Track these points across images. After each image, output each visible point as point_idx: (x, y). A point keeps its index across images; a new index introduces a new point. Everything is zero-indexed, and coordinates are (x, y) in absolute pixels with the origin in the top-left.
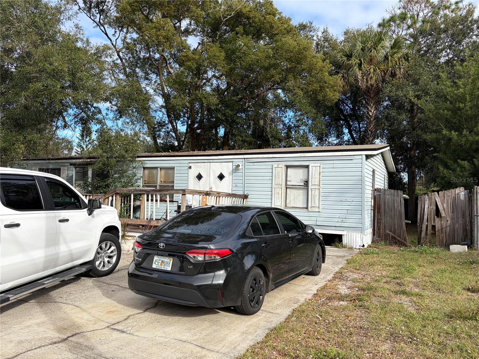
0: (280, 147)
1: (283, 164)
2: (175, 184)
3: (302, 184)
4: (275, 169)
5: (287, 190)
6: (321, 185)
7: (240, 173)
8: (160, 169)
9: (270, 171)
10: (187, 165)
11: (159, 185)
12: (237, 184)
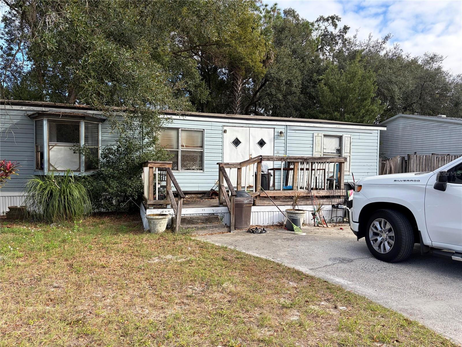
4: (316, 138)
6: (351, 153)
7: (282, 140)
8: (182, 130)
9: (311, 139)
10: (221, 128)
11: (182, 151)
12: (278, 151)
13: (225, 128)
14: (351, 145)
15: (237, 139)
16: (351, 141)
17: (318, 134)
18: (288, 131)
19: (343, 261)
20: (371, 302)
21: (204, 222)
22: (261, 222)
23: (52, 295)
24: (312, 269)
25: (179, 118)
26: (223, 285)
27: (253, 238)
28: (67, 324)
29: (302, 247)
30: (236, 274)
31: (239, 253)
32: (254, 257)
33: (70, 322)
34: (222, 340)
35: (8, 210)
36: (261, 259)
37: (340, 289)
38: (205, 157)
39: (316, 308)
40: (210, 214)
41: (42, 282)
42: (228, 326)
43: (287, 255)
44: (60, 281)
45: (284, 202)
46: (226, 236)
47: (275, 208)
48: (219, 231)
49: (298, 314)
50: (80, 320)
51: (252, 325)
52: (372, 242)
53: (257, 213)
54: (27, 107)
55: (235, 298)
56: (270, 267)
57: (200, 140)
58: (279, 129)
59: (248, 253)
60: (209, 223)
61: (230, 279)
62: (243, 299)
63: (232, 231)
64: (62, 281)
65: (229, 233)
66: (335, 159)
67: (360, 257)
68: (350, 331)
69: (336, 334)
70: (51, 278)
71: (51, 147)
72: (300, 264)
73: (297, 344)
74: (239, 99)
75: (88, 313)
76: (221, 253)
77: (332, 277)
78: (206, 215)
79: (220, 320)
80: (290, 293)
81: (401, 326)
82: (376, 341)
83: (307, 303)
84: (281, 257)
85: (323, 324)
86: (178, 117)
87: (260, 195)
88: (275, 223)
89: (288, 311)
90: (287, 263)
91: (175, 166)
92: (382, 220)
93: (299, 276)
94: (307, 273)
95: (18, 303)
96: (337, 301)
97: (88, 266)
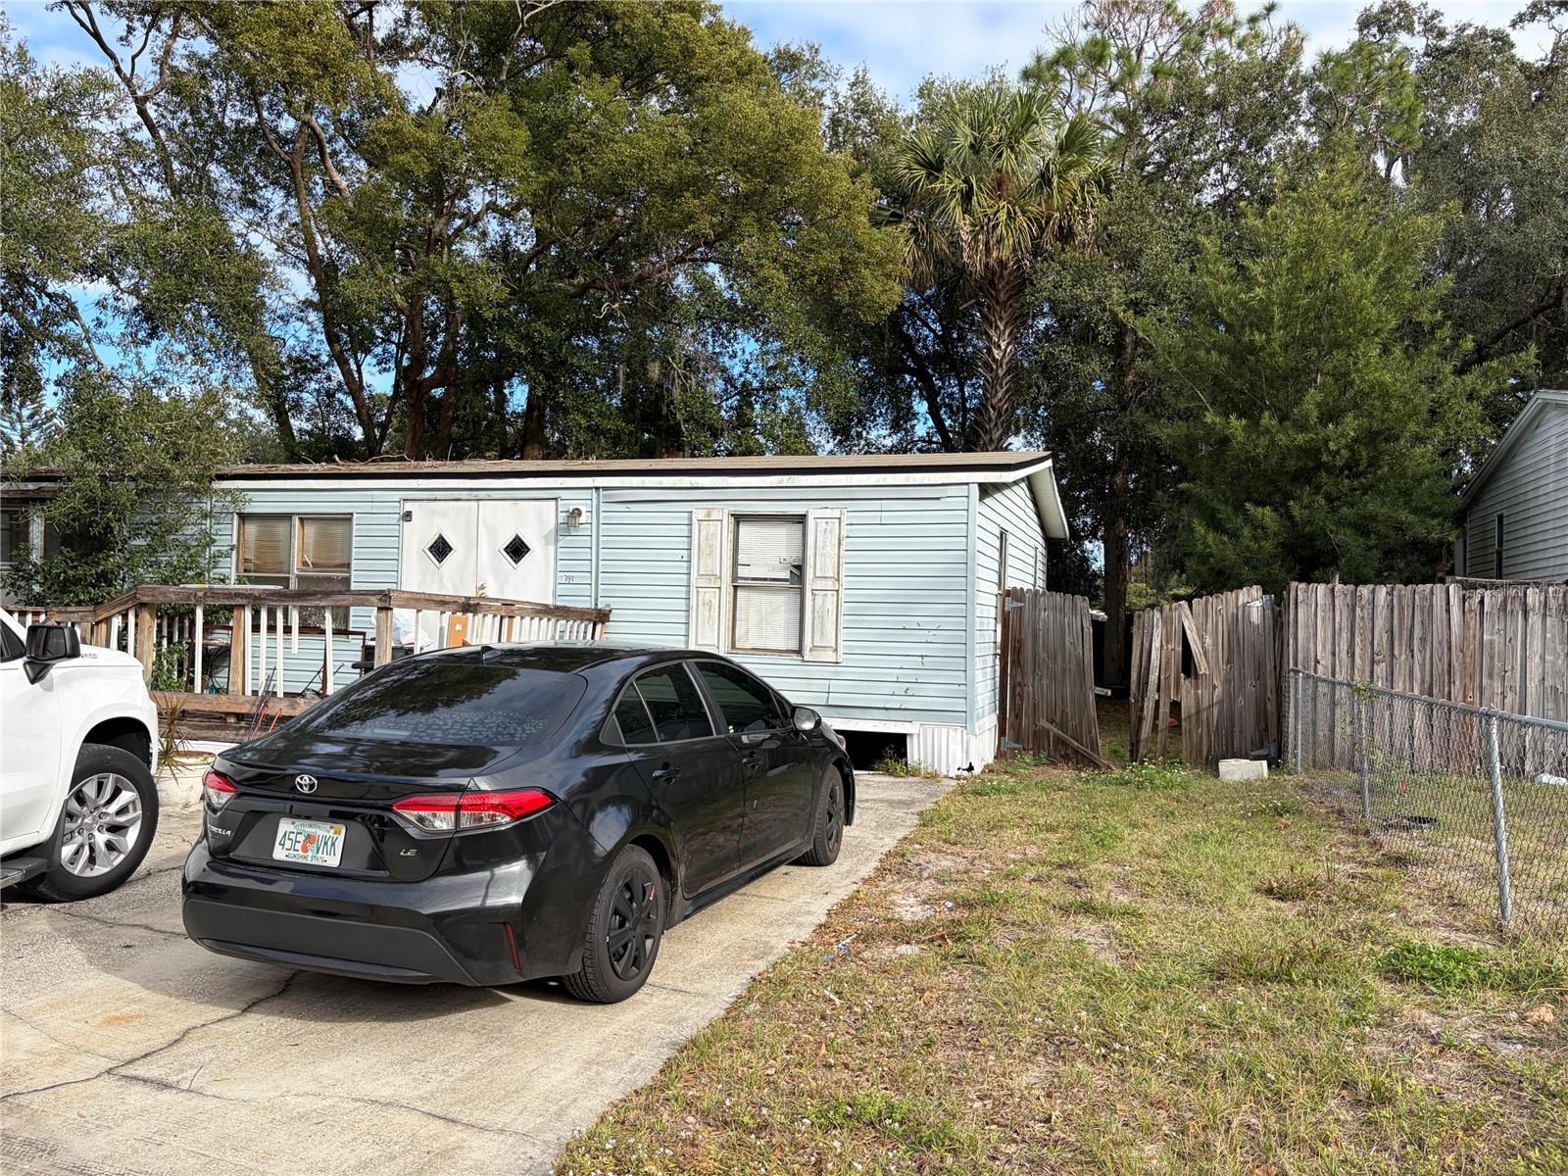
0: (715, 454)
1: (726, 511)
2: (353, 573)
3: (786, 575)
4: (700, 526)
5: (739, 593)
6: (843, 579)
7: (582, 536)
8: (301, 519)
9: (684, 530)
10: (396, 508)
12: (570, 574)
13: (408, 507)
14: (843, 547)
15: (441, 537)
16: (844, 533)
17: (709, 514)
18: (603, 507)
57: (345, 546)
58: (571, 502)
74: (1000, 394)
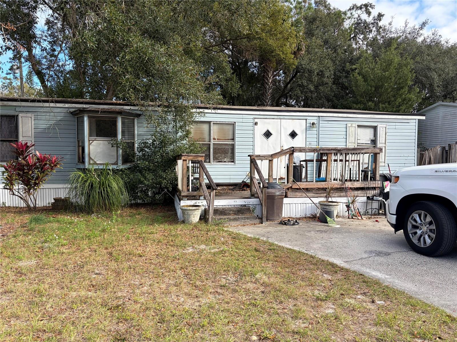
1: (356, 124)
2: (236, 142)
4: (349, 128)
6: (386, 143)
7: (314, 131)
8: (213, 123)
9: (345, 130)
10: (252, 121)
11: (213, 144)
12: (311, 142)
13: (256, 120)
14: (386, 135)
15: (268, 131)
16: (387, 131)
17: (352, 125)
18: (320, 122)
19: (379, 254)
20: (411, 297)
21: (236, 213)
22: (293, 214)
23: (94, 281)
24: (347, 262)
25: (211, 112)
26: (256, 276)
27: (286, 230)
28: (108, 309)
29: (336, 239)
30: (269, 266)
31: (271, 244)
32: (287, 249)
33: (110, 307)
34: (256, 330)
35: (53, 201)
36: (294, 251)
37: (377, 283)
38: (236, 150)
39: (352, 301)
40: (242, 205)
41: (85, 269)
42: (262, 316)
43: (320, 247)
44: (100, 268)
45: (317, 193)
46: (258, 228)
47: (307, 200)
48: (251, 222)
49: (333, 307)
50: (120, 306)
51: (286, 317)
52: (410, 235)
53: (289, 205)
54: (69, 105)
55: (268, 289)
56: (304, 259)
57: (231, 133)
58: (311, 120)
59: (281, 245)
60: (241, 215)
61: (263, 270)
62: (276, 290)
63: (264, 223)
64: (102, 268)
65: (261, 225)
66: (369, 150)
67: (398, 251)
68: (389, 327)
69: (374, 329)
70: (93, 265)
71: (91, 142)
72: (334, 256)
73: (333, 337)
74: (270, 91)
75: (127, 300)
76: (254, 244)
77: (368, 270)
78: (238, 206)
79: (254, 310)
80: (325, 286)
81: (444, 322)
82: (416, 337)
83: (343, 296)
84: (315, 249)
85: (360, 318)
86: (209, 111)
87: (292, 187)
88: (308, 215)
89: (323, 303)
90: (321, 255)
91: (207, 159)
92: (421, 212)
93: (333, 268)
94: (342, 265)
95: (63, 288)
96: (374, 295)
97: (126, 254)
